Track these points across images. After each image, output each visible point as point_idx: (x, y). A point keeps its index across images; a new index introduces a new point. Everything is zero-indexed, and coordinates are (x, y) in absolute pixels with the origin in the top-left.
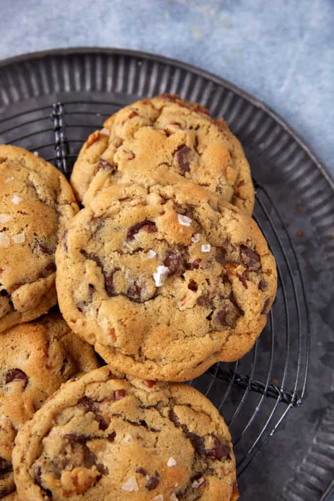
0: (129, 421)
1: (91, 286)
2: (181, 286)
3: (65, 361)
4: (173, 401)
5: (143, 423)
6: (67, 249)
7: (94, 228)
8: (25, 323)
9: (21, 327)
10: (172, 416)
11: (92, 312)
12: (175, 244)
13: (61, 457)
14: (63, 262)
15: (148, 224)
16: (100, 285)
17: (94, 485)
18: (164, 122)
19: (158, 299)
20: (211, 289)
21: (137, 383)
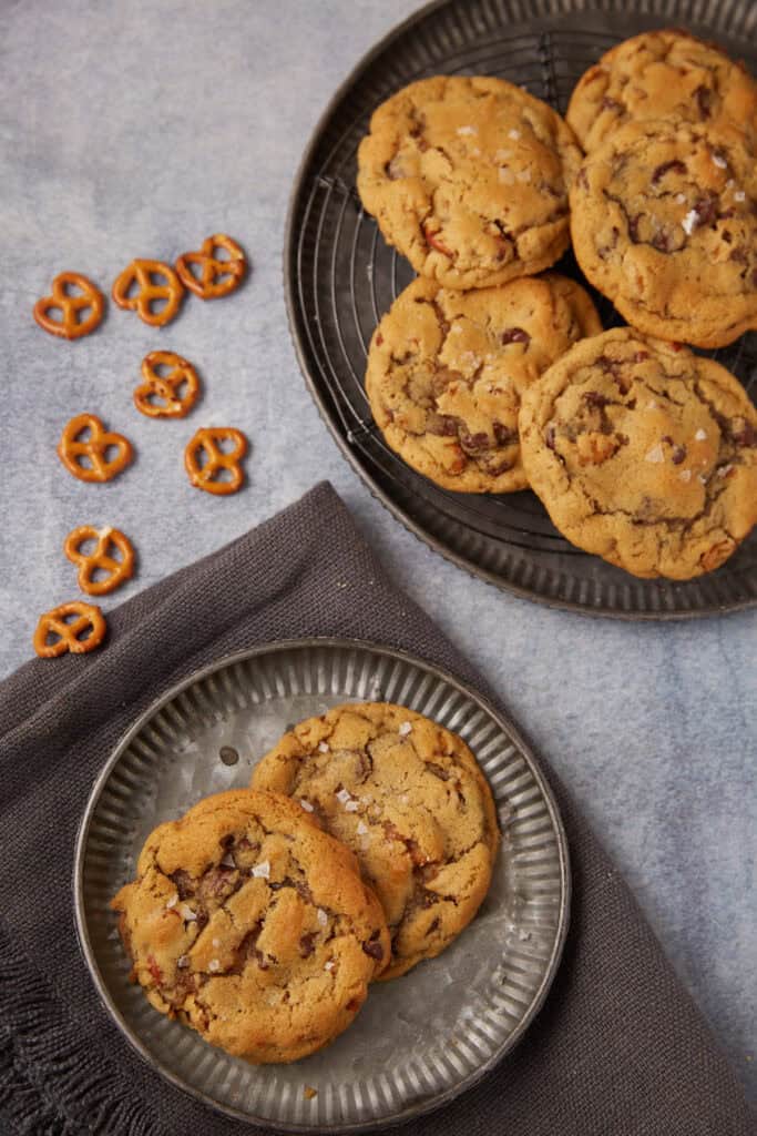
0: (651, 389)
1: (615, 230)
2: (714, 238)
3: (572, 322)
4: (697, 374)
5: (666, 394)
6: (587, 187)
7: (617, 166)
8: (527, 276)
9: (522, 280)
10: (696, 390)
11: (617, 259)
12: (706, 189)
13: (578, 420)
14: (582, 202)
15: (678, 166)
16: (624, 230)
17: (612, 457)
18: (676, 58)
19: (687, 250)
20: (746, 242)
21: (662, 347)
